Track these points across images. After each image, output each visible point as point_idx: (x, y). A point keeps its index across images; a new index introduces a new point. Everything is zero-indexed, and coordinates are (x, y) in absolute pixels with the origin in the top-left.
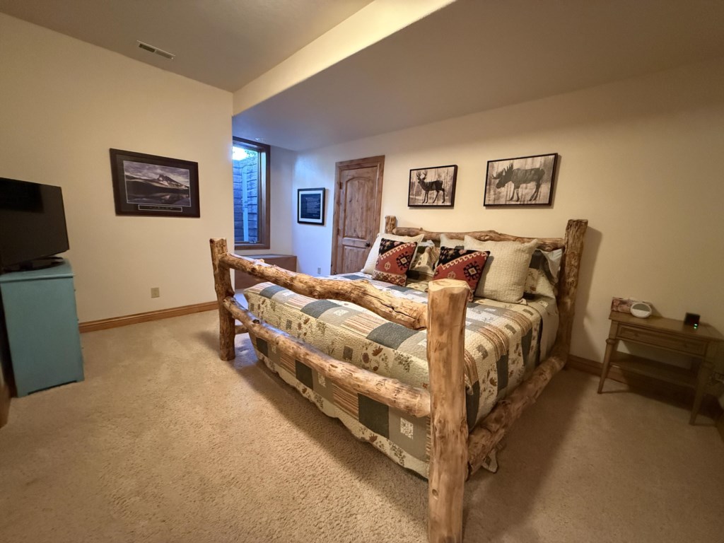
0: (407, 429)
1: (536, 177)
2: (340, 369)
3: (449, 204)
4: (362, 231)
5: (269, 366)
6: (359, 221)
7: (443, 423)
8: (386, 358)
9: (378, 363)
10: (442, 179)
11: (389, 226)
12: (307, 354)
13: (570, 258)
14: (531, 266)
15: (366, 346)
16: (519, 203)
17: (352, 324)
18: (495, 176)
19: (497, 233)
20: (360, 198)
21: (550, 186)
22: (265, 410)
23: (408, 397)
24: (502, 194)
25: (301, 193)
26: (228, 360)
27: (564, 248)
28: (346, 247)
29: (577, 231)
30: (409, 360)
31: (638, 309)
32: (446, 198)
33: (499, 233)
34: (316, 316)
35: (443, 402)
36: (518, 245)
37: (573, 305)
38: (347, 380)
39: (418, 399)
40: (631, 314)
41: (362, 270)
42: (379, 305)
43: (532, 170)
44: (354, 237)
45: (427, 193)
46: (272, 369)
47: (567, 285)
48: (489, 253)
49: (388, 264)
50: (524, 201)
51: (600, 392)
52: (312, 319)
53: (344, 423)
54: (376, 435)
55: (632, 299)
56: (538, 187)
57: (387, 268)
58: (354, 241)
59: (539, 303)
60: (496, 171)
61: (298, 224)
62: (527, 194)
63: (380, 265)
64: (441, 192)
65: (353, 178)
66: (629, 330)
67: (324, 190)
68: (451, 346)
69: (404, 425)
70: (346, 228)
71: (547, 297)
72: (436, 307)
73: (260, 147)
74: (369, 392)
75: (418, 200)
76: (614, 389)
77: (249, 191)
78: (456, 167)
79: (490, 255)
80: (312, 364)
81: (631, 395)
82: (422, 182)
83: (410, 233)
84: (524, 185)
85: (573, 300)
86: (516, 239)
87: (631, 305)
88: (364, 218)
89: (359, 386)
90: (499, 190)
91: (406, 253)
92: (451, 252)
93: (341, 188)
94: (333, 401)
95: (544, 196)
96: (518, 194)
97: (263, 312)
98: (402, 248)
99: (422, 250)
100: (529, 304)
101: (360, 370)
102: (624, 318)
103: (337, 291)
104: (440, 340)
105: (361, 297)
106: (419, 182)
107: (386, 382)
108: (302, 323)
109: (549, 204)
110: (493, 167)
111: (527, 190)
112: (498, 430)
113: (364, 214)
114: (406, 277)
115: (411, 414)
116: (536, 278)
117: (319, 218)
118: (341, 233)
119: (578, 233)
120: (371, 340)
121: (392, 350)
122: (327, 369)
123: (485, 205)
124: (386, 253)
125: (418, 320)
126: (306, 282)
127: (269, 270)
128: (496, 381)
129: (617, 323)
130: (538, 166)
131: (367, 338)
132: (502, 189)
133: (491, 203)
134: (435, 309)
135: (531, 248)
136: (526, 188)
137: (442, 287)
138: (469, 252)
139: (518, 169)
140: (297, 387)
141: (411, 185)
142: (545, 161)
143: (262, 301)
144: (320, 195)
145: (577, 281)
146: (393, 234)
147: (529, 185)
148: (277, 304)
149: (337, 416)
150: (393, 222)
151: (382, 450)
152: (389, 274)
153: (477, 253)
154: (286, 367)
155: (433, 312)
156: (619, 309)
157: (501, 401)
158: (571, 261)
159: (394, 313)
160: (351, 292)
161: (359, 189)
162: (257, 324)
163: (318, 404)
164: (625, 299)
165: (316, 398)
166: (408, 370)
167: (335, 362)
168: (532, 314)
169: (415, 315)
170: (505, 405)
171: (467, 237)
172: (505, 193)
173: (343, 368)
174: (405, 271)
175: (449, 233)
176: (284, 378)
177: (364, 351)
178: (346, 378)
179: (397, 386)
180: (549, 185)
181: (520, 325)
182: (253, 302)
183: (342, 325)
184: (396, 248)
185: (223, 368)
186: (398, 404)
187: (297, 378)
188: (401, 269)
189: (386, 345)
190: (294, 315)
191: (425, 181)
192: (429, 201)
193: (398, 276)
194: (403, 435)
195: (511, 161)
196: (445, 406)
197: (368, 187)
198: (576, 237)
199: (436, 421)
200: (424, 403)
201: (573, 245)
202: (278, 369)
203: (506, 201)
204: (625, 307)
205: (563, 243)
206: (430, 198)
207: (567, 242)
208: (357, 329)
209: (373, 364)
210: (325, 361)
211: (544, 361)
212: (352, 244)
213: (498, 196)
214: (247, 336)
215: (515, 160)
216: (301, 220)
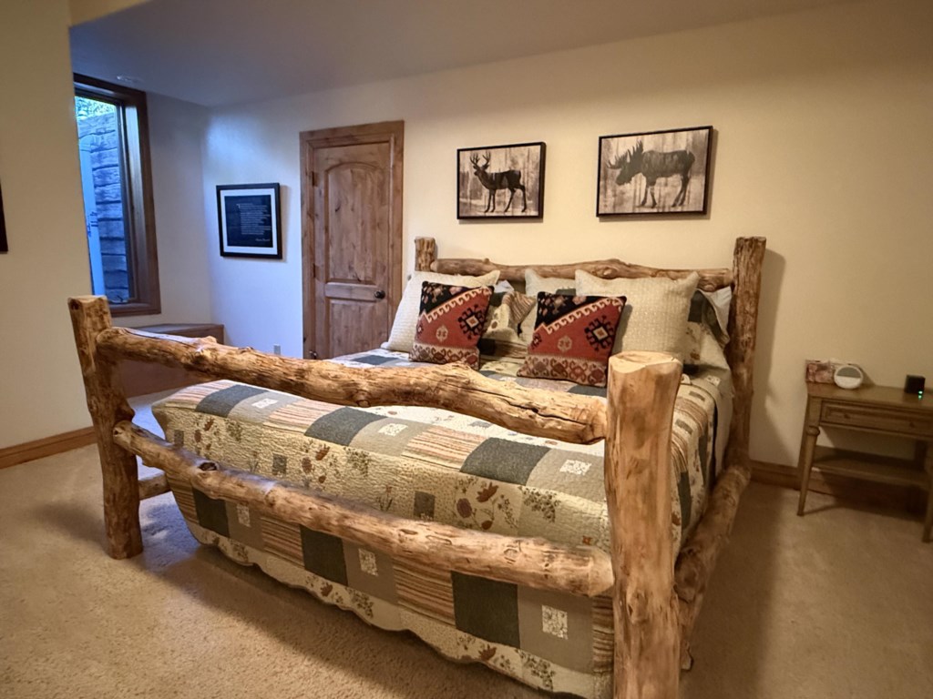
0: (556, 622)
1: (681, 166)
2: (422, 535)
3: (534, 213)
4: (365, 269)
5: (231, 554)
6: (359, 248)
7: (643, 597)
8: (507, 502)
9: (490, 513)
10: (519, 167)
11: (423, 257)
12: (346, 517)
13: (742, 301)
14: (690, 320)
15: (463, 486)
16: (655, 210)
17: (426, 448)
18: (613, 162)
19: (624, 264)
20: (358, 205)
21: (703, 182)
22: (248, 643)
23: (570, 564)
24: (627, 195)
25: (224, 194)
26: (129, 556)
27: (733, 286)
28: (333, 301)
29: (751, 256)
30: (553, 499)
31: (846, 375)
32: (528, 202)
33: (627, 263)
34: (344, 440)
35: (643, 560)
36: (665, 285)
37: (750, 379)
38: (442, 554)
39: (591, 565)
40: (835, 385)
41: (385, 345)
42: (505, 406)
43: (673, 154)
44: (350, 281)
45: (492, 194)
46: (239, 559)
47: (741, 346)
48: (624, 299)
49: (443, 329)
50: (664, 207)
51: (801, 513)
52: (337, 450)
53: (424, 637)
54: (492, 645)
55: (833, 360)
56: (685, 182)
57: (441, 338)
58: (350, 289)
59: (707, 379)
60: (615, 154)
61: (222, 258)
62: (668, 194)
63: (424, 332)
64: (519, 192)
65: (341, 164)
66: (835, 410)
67: (277, 187)
68: (657, 464)
69: (550, 617)
70: (331, 263)
71: (717, 368)
72: (631, 400)
73: (120, 95)
74: (491, 569)
75: (476, 206)
76: (817, 506)
77: (98, 190)
78: (543, 145)
79: (626, 303)
80: (359, 535)
81: (842, 511)
82: (481, 172)
83: (464, 268)
84: (661, 180)
85: (750, 369)
86: (657, 273)
87: (834, 371)
88: (368, 241)
89: (468, 561)
90: (621, 188)
91: (476, 306)
92: (558, 302)
93: (314, 183)
94: (395, 600)
95: (695, 199)
96: (653, 196)
97: (208, 447)
98: (467, 299)
99: (496, 300)
100: (695, 382)
101: (462, 532)
102: (826, 392)
103: (408, 388)
104: (638, 457)
105: (461, 395)
106: (476, 174)
107: (523, 545)
108: (312, 457)
109: (703, 213)
110: (609, 148)
111: (667, 188)
112: (695, 598)
113: (369, 234)
114: (478, 351)
115: (579, 593)
116: (698, 337)
117: (270, 245)
118: (321, 274)
119: (753, 260)
120: (469, 473)
121: (516, 486)
122: (396, 540)
123: (598, 215)
124: (437, 310)
125: (591, 426)
126: (336, 377)
127: (239, 357)
128: (679, 516)
129: (820, 400)
130: (683, 148)
131: (461, 471)
132: (627, 186)
133: (609, 210)
134: (628, 405)
135: (689, 289)
136: (666, 185)
137: (643, 366)
138: (591, 300)
139: (651, 152)
140: (309, 587)
141: (461, 179)
142: (694, 139)
143: (203, 423)
144: (269, 196)
145: (755, 338)
146: (432, 271)
147: (670, 179)
148: (244, 425)
149: (406, 628)
150: (430, 250)
151: (506, 670)
152: (447, 349)
153: (605, 301)
154: (277, 551)
155: (625, 409)
156: (818, 379)
157: (686, 550)
158: (744, 306)
159: (539, 419)
160: (438, 388)
161: (355, 185)
162: (211, 472)
163: (361, 612)
164: (824, 361)
165: (355, 599)
166: (552, 517)
167: (411, 525)
168: (703, 399)
169: (584, 417)
170: (692, 554)
171: (579, 274)
172: (632, 194)
173: (429, 533)
174: (476, 342)
175: (540, 267)
176: (272, 574)
177: (460, 496)
178: (439, 550)
179: (546, 548)
180: (702, 179)
181: (694, 420)
182: (180, 427)
183: (404, 453)
184: (457, 299)
185: (124, 576)
186: (554, 580)
187: (307, 568)
188: (470, 338)
189: (502, 480)
190: (291, 445)
191: (488, 171)
192: (497, 208)
193: (464, 351)
194: (549, 636)
195: (640, 137)
196: (647, 567)
197: (372, 181)
198: (750, 265)
199: (629, 597)
200: (600, 570)
201: (747, 280)
202: (255, 556)
203: (634, 207)
204: (826, 375)
205: (731, 277)
206: (499, 203)
207: (738, 275)
208: (438, 457)
209: (482, 518)
210: (388, 524)
211: (722, 474)
212: (346, 295)
213: (620, 200)
214: (168, 499)
215: (646, 137)
216: (227, 249)
